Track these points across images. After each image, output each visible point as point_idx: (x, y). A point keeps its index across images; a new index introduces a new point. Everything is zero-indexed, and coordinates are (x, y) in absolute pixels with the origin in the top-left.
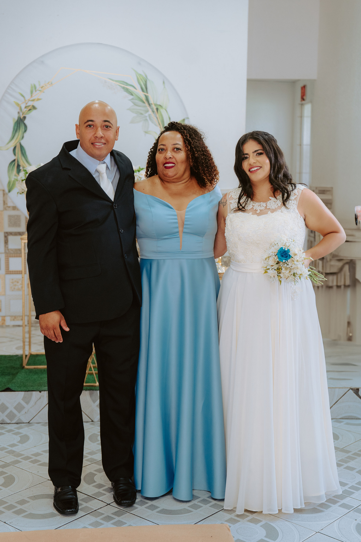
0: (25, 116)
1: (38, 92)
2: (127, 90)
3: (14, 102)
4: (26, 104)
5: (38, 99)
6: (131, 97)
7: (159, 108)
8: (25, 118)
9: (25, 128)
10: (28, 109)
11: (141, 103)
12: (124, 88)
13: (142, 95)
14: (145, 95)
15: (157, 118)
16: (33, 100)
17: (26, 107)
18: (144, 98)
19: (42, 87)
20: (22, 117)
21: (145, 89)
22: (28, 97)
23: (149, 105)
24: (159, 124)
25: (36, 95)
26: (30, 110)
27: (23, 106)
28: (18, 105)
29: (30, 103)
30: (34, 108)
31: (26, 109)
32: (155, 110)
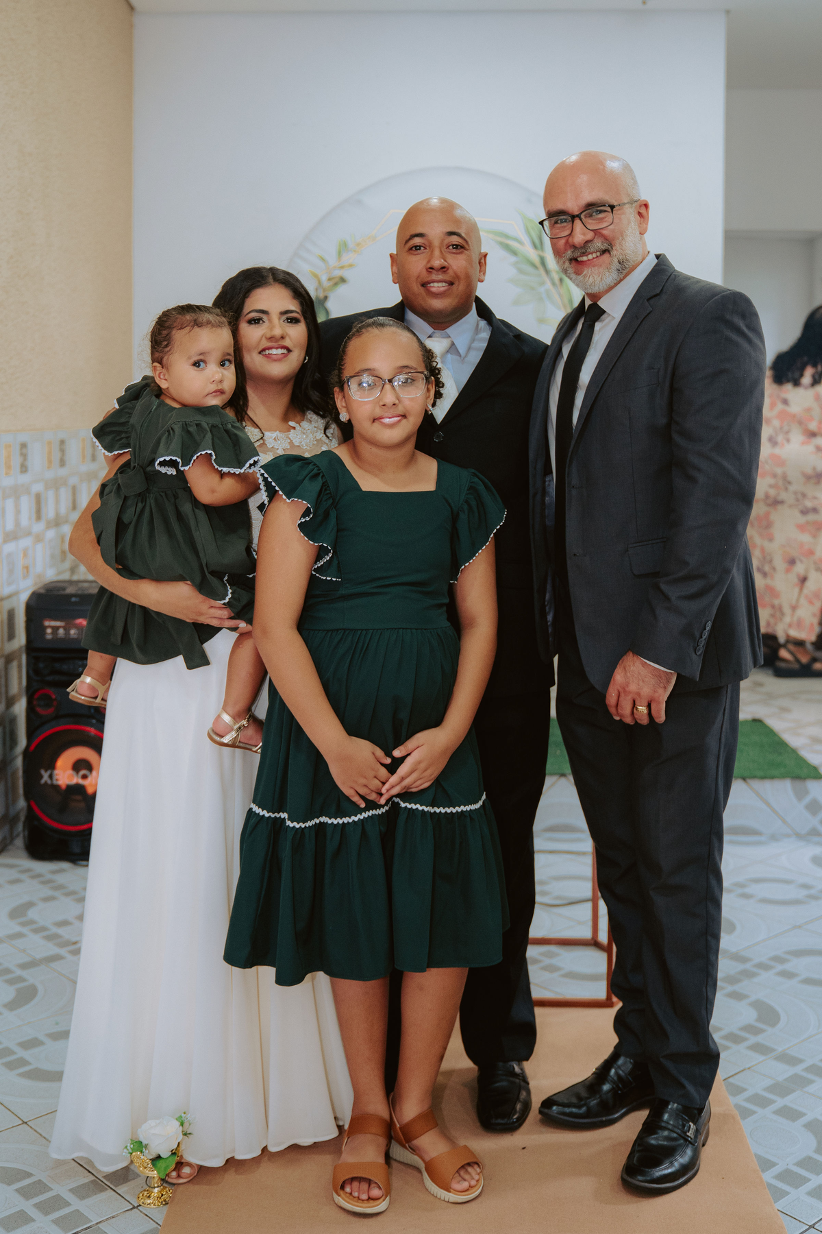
0: (327, 294)
1: (350, 253)
2: (507, 248)
3: (309, 270)
4: (330, 273)
5: (351, 266)
6: (513, 259)
8: (326, 298)
10: (331, 283)
11: (530, 269)
12: (501, 243)
13: (533, 255)
14: (540, 256)
15: (560, 296)
16: (342, 267)
17: (329, 279)
18: (537, 261)
19: (358, 244)
20: (321, 296)
21: (539, 244)
22: (333, 261)
23: (547, 272)
24: (565, 307)
25: (348, 258)
26: (336, 284)
27: (324, 278)
28: (316, 276)
29: (338, 273)
30: (343, 280)
31: (328, 283)
32: (557, 281)
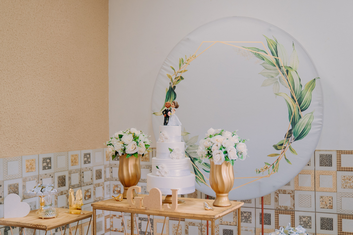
0: (175, 85)
1: (185, 64)
2: (258, 56)
3: (167, 74)
4: (176, 75)
5: (185, 71)
6: (263, 61)
7: (289, 69)
8: (175, 87)
9: (174, 97)
10: (177, 80)
11: (272, 67)
12: (255, 54)
13: (272, 59)
14: (276, 59)
15: (287, 80)
16: (181, 72)
17: (175, 78)
18: (274, 62)
19: (188, 60)
20: (172, 87)
21: (275, 53)
22: (177, 70)
23: (280, 68)
24: (290, 86)
25: (183, 68)
26: (179, 80)
27: (173, 78)
28: (170, 77)
29: (179, 75)
30: (182, 78)
31: (175, 80)
32: (285, 73)
